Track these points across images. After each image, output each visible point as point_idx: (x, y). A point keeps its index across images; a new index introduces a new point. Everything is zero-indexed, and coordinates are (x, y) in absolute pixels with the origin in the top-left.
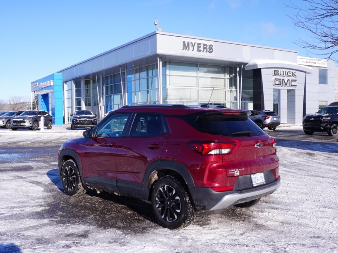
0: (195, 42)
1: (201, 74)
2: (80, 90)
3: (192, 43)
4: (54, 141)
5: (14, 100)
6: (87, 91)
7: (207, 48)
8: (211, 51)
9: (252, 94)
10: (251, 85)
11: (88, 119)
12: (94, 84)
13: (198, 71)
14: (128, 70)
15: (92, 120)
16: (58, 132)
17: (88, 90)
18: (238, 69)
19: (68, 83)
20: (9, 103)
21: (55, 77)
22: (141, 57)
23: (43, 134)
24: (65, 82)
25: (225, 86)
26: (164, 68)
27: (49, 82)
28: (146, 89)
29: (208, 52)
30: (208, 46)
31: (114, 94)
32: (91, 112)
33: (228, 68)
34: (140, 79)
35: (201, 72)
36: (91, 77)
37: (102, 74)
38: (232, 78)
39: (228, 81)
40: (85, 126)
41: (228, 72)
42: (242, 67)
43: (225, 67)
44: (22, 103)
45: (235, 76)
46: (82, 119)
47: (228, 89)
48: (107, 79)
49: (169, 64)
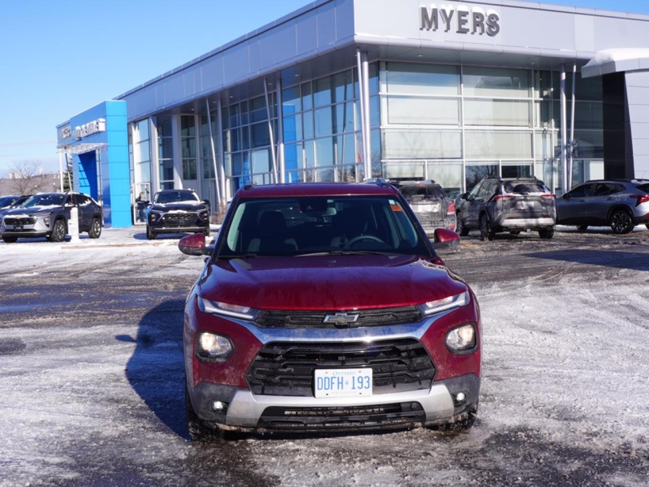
0: (453, 9)
1: (468, 91)
2: (171, 140)
3: (444, 11)
4: (100, 268)
5: (23, 170)
6: (188, 143)
7: (484, 22)
8: (494, 30)
9: (602, 139)
10: (599, 117)
11: (185, 212)
12: (204, 126)
13: (461, 83)
14: (283, 89)
15: (195, 214)
16: (113, 246)
17: (191, 141)
18: (564, 76)
19: (141, 123)
20: (11, 178)
21: (109, 111)
22: (316, 52)
23: (77, 250)
24: (136, 122)
25: (530, 120)
26: (375, 79)
27: (95, 122)
28: (331, 134)
29: (485, 34)
30: (486, 19)
31: (252, 147)
32: (194, 194)
33: (538, 74)
34: (314, 109)
35: (468, 85)
36: (196, 109)
37: (221, 100)
38: (546, 99)
39: (536, 108)
40: (179, 228)
41: (538, 84)
42: (575, 70)
43: (529, 71)
44: (41, 176)
45: (557, 95)
46: (171, 212)
47: (538, 128)
48: (234, 113)
49: (387, 69)
